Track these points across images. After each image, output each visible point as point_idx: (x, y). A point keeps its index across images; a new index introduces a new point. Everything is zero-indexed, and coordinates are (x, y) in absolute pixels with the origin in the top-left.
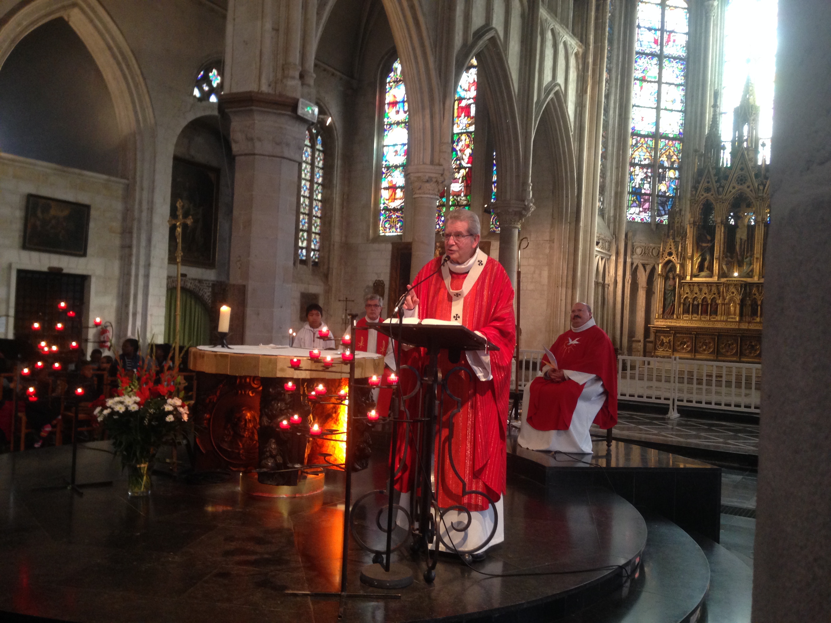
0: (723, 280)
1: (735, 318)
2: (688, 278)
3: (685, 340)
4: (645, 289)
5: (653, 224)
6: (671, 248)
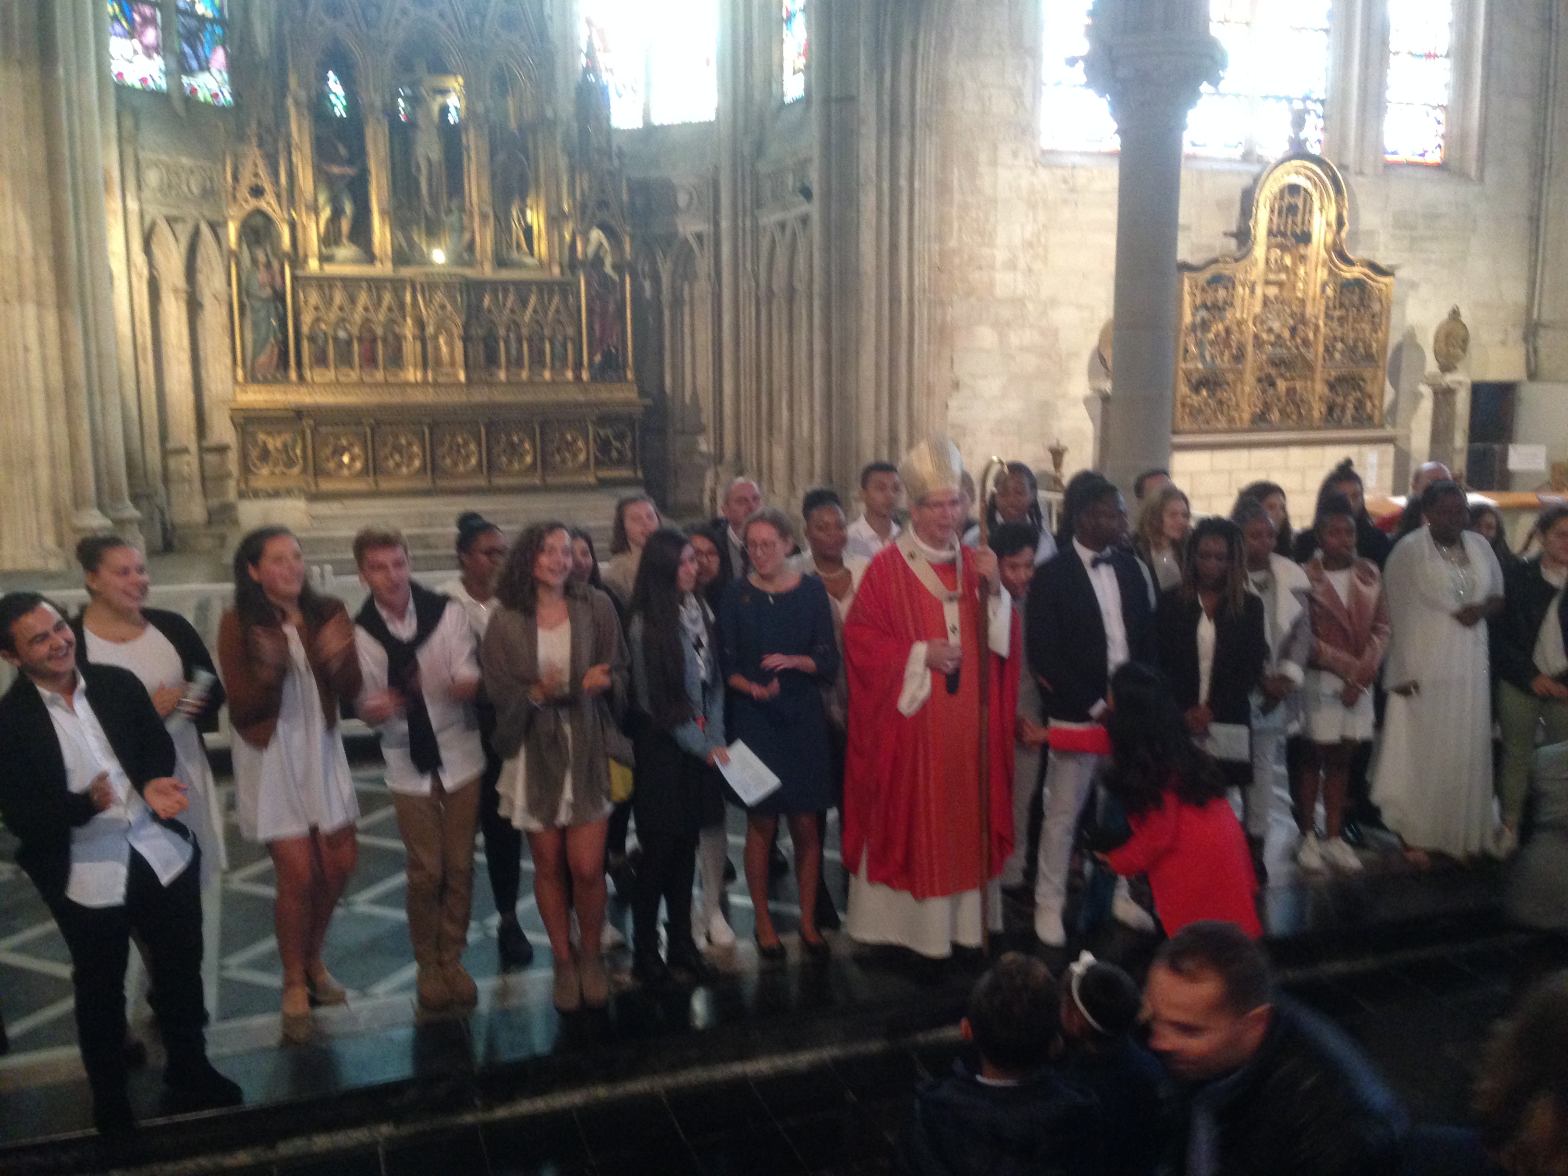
0: (406, 272)
1: (456, 375)
2: (313, 264)
3: (344, 442)
4: (184, 296)
5: (175, 95)
6: (256, 175)
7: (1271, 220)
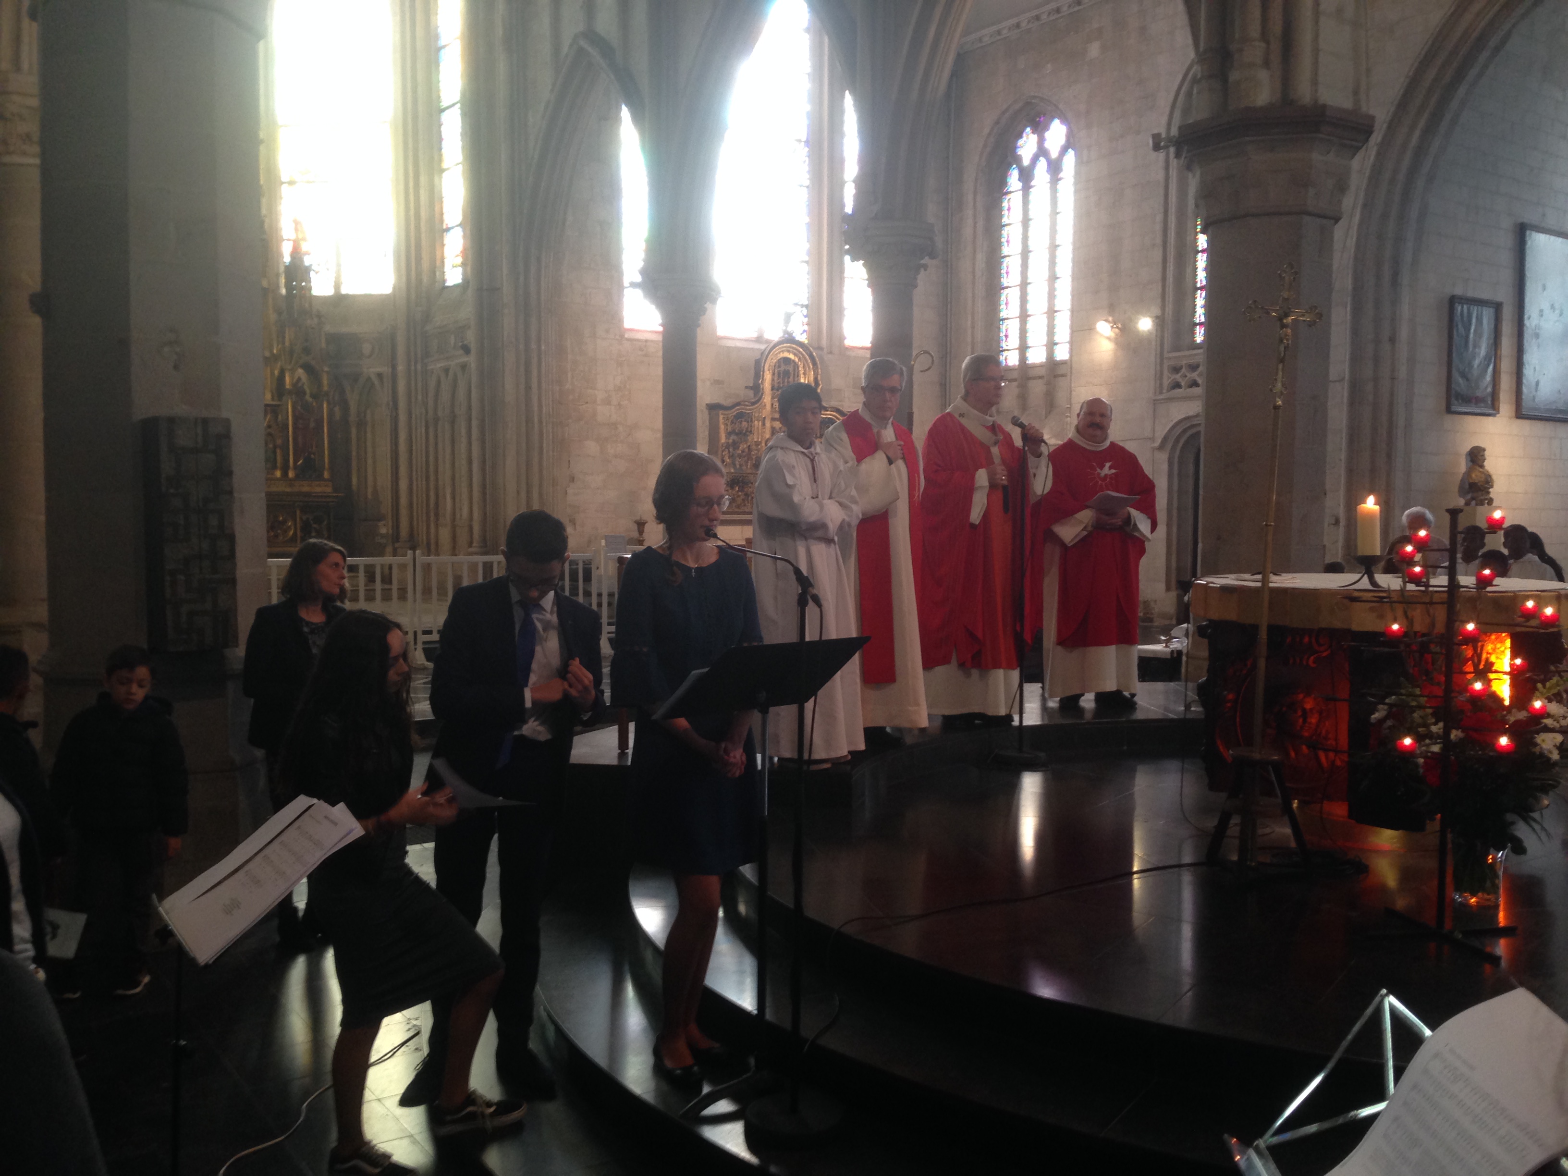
7: (773, 380)
